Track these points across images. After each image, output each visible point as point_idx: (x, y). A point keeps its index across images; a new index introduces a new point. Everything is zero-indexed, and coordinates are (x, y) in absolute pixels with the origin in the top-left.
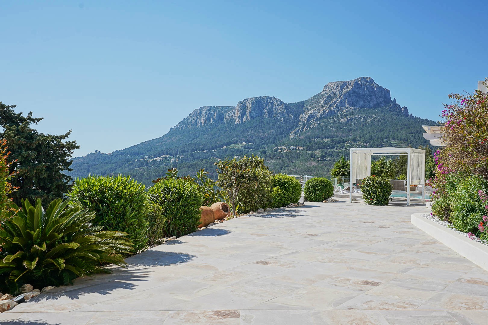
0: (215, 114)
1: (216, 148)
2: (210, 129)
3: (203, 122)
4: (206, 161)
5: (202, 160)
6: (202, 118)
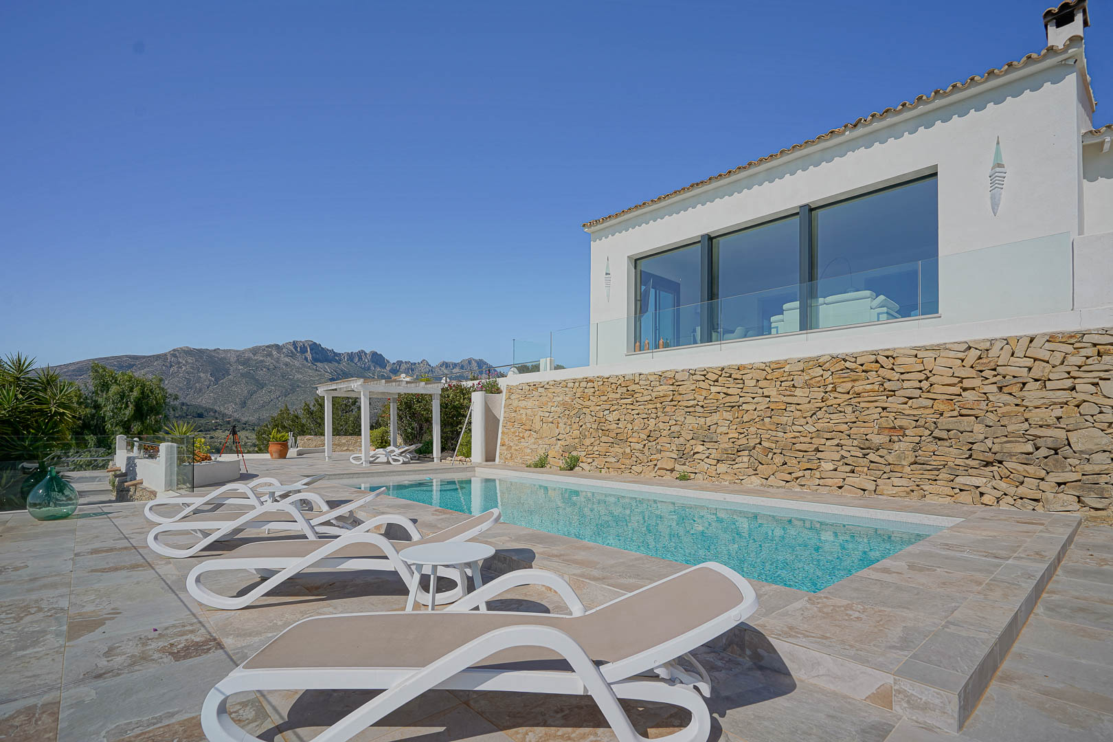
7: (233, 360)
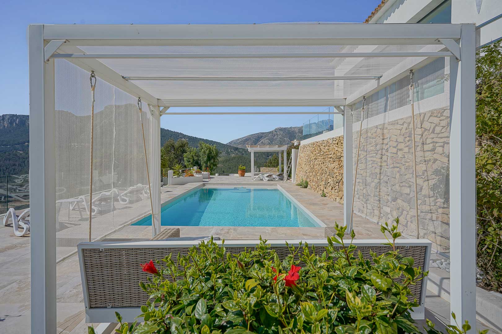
0: (18, 120)
1: (19, 144)
2: (13, 130)
3: (6, 126)
4: (9, 153)
5: (5, 153)
6: (5, 123)
7: (297, 131)
